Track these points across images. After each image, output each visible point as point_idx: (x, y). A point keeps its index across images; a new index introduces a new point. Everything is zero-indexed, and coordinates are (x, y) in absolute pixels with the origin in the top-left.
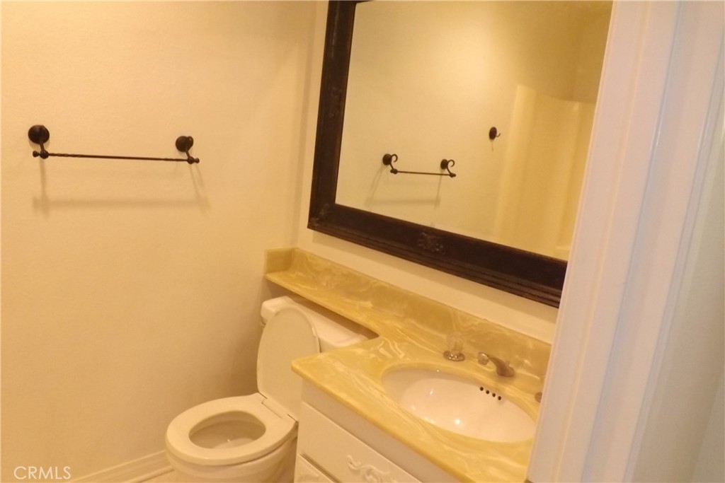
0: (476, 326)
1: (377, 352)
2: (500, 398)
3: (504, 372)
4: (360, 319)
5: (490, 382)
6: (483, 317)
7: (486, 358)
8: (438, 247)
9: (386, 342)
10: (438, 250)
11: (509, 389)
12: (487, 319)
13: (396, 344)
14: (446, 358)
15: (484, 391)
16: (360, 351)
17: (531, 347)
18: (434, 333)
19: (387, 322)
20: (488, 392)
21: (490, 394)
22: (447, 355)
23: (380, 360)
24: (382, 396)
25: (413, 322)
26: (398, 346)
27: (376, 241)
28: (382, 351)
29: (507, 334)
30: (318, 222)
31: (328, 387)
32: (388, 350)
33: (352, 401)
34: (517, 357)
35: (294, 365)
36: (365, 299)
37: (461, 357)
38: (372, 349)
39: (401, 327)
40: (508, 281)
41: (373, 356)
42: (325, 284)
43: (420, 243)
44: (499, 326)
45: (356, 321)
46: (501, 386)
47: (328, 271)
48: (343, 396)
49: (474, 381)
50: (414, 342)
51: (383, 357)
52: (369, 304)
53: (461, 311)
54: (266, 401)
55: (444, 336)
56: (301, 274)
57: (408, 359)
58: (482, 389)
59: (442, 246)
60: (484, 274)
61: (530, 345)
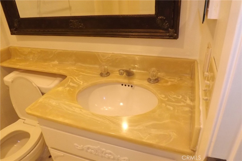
0: (110, 57)
1: (69, 86)
2: (132, 86)
3: (129, 74)
4: (55, 71)
5: (126, 81)
6: (111, 52)
7: (123, 72)
8: (80, 25)
9: (71, 79)
10: (81, 26)
11: (135, 81)
12: (113, 52)
13: (76, 78)
14: (101, 76)
15: (124, 85)
16: (60, 89)
17: (138, 59)
18: (91, 66)
19: (68, 68)
20: (125, 85)
21: (127, 86)
22: (101, 75)
23: (72, 90)
24: (81, 110)
25: (80, 64)
26: (78, 79)
27: (48, 31)
28: (71, 84)
29: (125, 56)
30: (15, 30)
31: (50, 117)
32: (74, 82)
33: (67, 121)
34: (132, 65)
35: (27, 111)
36: (54, 61)
37: (108, 74)
38: (66, 85)
39: (75, 69)
40: (120, 32)
41: (68, 88)
42: (31, 59)
43: (71, 25)
44: (120, 54)
45: (53, 73)
46: (131, 81)
47: (30, 53)
48: (61, 119)
49: (118, 83)
50: (84, 74)
51: (73, 87)
52: (56, 62)
53: (100, 53)
54: (25, 122)
55: (97, 66)
56: (18, 58)
57: (85, 84)
58: (122, 85)
59: (82, 24)
60: (107, 32)
61: (137, 58)
